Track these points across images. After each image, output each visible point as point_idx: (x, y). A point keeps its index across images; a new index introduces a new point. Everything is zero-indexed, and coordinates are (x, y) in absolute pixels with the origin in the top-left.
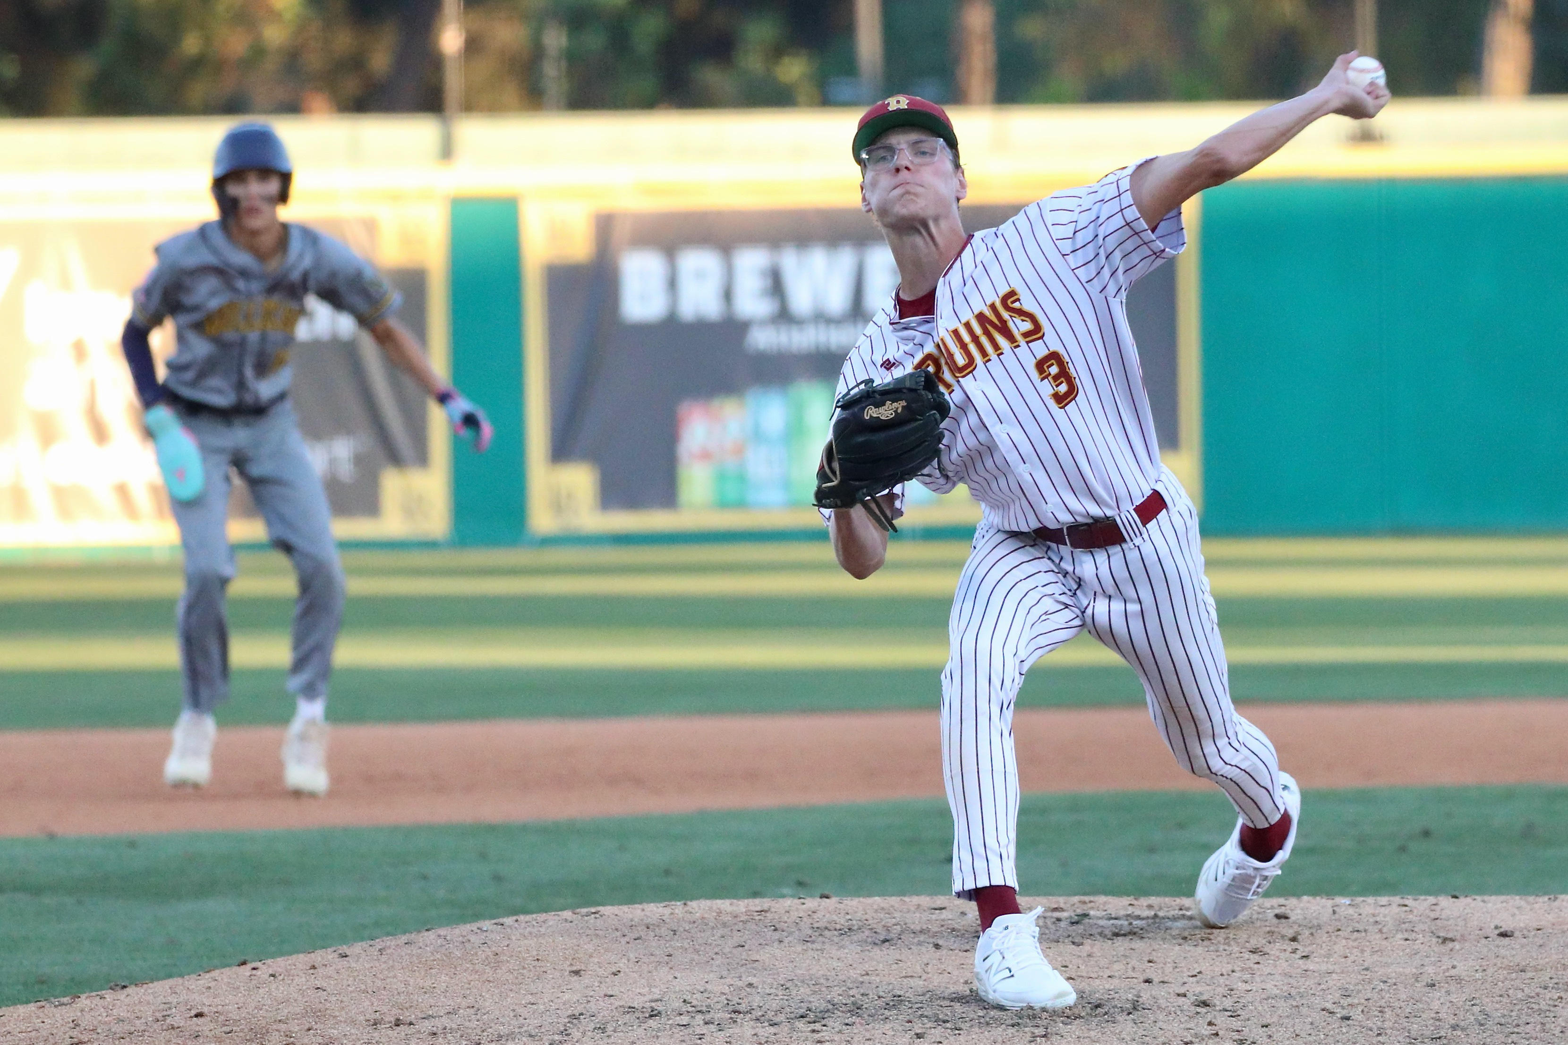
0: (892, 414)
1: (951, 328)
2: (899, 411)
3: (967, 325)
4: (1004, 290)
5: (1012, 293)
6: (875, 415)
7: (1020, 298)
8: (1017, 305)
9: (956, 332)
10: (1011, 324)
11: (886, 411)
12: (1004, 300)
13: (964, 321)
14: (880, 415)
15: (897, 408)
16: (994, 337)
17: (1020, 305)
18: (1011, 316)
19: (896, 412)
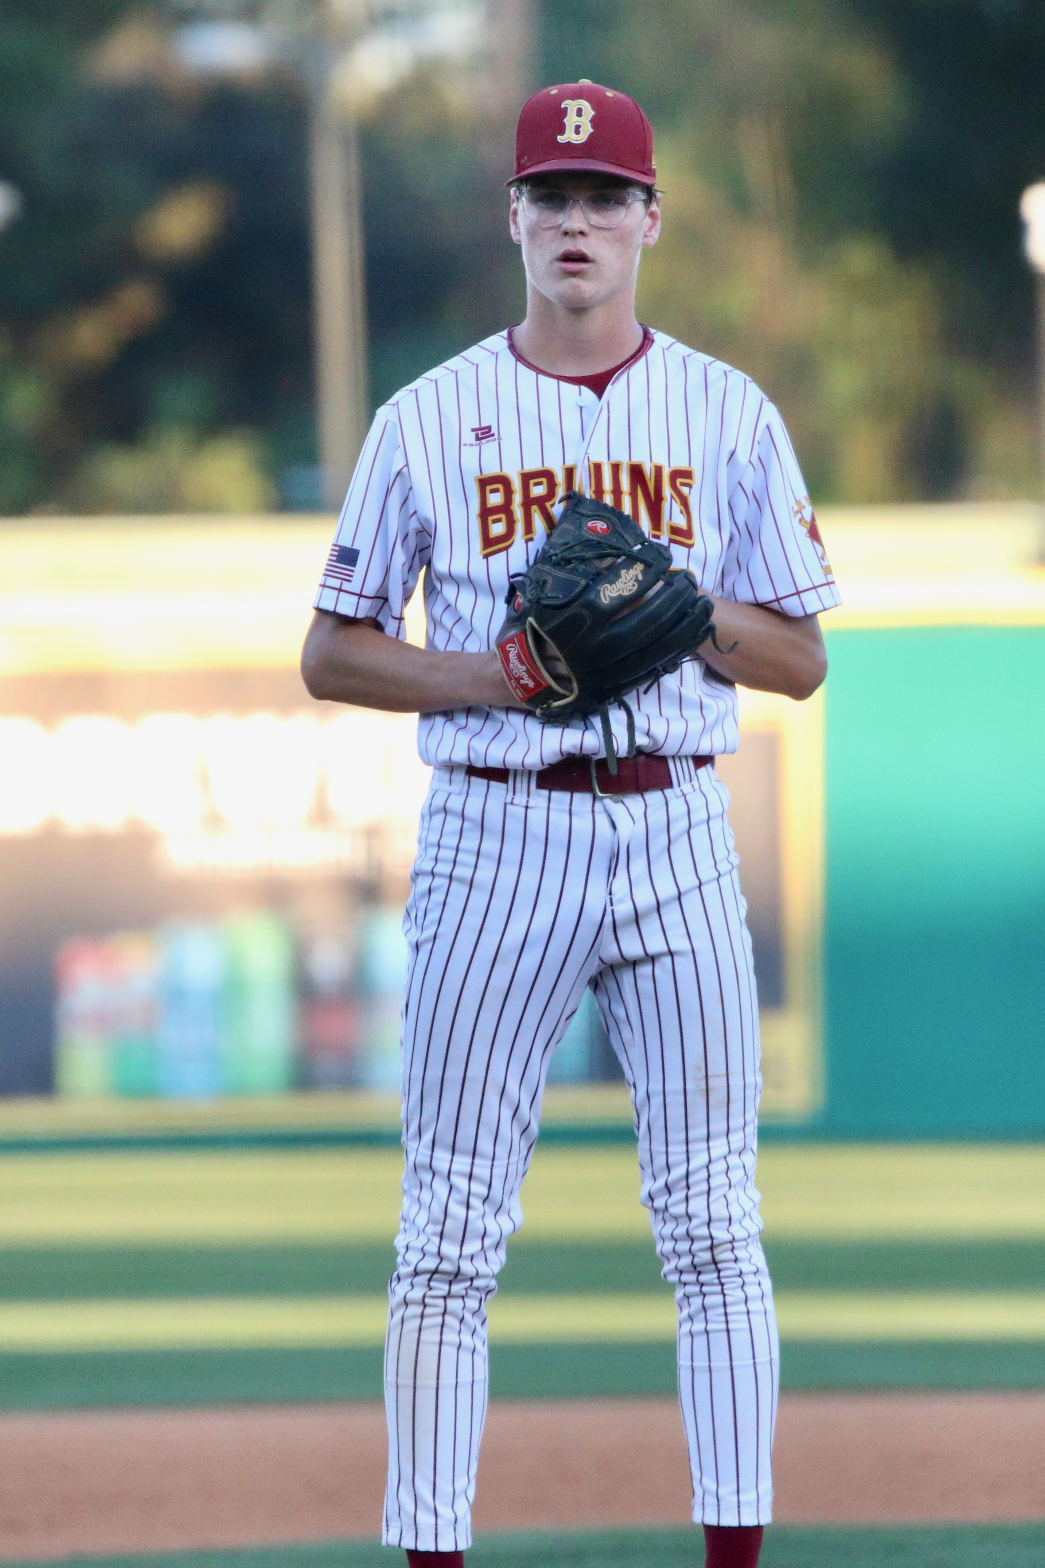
0: (634, 585)
1: (595, 459)
2: (640, 578)
3: (616, 468)
4: (680, 463)
5: (687, 474)
6: (614, 594)
7: (694, 486)
8: (685, 490)
9: (598, 467)
10: (666, 506)
11: (625, 583)
12: (676, 474)
13: (614, 459)
14: (621, 592)
15: (637, 576)
16: (639, 504)
17: (688, 492)
18: (672, 497)
19: (637, 580)
